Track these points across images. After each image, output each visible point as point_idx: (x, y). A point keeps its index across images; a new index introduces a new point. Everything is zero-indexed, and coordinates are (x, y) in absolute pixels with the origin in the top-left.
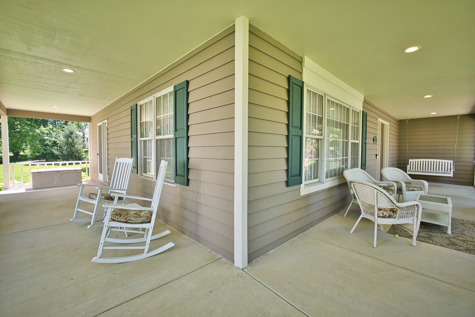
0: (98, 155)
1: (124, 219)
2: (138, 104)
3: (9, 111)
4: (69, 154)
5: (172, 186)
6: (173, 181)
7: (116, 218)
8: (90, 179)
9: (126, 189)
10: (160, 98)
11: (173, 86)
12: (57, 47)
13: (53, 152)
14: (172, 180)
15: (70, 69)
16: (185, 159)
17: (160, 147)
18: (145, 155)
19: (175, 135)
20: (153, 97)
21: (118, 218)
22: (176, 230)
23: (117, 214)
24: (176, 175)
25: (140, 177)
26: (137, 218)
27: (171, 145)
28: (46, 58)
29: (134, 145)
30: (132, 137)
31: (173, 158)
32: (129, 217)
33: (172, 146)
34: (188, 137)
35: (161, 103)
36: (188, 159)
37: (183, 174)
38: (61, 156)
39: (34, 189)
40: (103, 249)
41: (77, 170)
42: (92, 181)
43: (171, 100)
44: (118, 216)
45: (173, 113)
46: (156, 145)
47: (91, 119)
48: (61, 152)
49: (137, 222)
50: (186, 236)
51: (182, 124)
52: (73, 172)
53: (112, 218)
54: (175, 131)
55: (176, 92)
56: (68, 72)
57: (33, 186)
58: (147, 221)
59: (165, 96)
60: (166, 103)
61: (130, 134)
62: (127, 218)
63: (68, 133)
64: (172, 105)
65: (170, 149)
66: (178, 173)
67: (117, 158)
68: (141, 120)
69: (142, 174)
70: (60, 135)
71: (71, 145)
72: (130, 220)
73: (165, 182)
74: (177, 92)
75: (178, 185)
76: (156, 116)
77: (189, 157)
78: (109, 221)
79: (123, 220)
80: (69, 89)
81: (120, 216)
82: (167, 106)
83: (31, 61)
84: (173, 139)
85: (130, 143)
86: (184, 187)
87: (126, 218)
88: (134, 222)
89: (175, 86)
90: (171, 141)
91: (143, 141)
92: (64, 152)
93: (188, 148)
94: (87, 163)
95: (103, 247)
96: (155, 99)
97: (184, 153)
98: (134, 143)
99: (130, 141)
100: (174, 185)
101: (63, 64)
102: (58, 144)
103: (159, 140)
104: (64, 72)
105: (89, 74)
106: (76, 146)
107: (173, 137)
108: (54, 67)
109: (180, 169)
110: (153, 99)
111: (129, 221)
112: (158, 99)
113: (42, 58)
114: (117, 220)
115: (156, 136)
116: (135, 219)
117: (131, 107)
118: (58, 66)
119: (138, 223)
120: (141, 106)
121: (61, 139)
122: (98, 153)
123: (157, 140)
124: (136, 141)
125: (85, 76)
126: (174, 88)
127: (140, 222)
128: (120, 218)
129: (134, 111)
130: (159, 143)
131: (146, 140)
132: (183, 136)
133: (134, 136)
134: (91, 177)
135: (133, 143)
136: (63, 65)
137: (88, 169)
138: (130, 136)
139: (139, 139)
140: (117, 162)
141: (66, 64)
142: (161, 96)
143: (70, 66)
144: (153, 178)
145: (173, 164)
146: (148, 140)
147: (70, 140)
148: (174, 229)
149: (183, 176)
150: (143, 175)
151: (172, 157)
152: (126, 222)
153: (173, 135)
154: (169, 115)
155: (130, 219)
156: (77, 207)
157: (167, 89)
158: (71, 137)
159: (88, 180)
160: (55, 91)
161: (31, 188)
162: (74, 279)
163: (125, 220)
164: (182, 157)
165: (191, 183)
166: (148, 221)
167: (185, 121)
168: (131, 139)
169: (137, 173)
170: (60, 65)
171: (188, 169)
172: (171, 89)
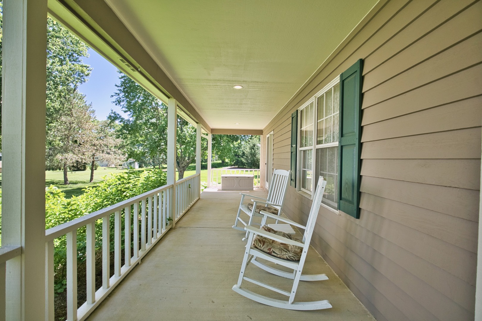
0: (266, 165)
1: (267, 248)
2: (299, 109)
3: (212, 130)
4: (252, 163)
5: (333, 213)
6: (336, 205)
7: (258, 245)
8: (260, 186)
9: (281, 205)
10: (322, 96)
11: (339, 75)
12: (225, 65)
13: (242, 161)
14: (334, 203)
15: (239, 86)
16: (355, 177)
17: (321, 158)
18: (304, 167)
19: (340, 142)
20: (314, 97)
21: (261, 247)
22: (337, 276)
23: (261, 240)
24: (341, 198)
25: (298, 192)
26: (283, 251)
27: (335, 155)
28: (221, 79)
29: (294, 155)
30: (292, 147)
31: (337, 173)
32: (274, 247)
33: (336, 157)
34: (361, 145)
35: (323, 104)
36: (360, 177)
37: (351, 199)
38: (247, 164)
39: (223, 190)
40: (243, 278)
41: (250, 177)
42: (261, 188)
43: (337, 97)
44: (261, 244)
45: (338, 112)
46: (316, 156)
47: (263, 132)
48: (247, 161)
49: (282, 257)
50: (352, 293)
51: (352, 127)
52: (247, 178)
53: (255, 244)
54: (340, 136)
55: (343, 82)
56: (238, 89)
57: (222, 187)
58: (294, 259)
59: (328, 93)
60: (330, 102)
61: (290, 143)
62: (271, 248)
63: (252, 145)
64: (338, 103)
65: (334, 161)
66: (343, 196)
67: (276, 170)
68: (301, 127)
69: (301, 188)
70: (247, 147)
71: (253, 155)
72: (274, 252)
73: (323, 203)
74: (345, 82)
75: (343, 214)
76: (317, 121)
77: (361, 174)
78: (251, 248)
79: (266, 250)
80: (242, 106)
81: (263, 245)
82: (331, 106)
83: (213, 84)
84: (338, 148)
85: (290, 153)
86: (353, 219)
87: (269, 249)
88: (278, 256)
89: (342, 74)
90: (335, 151)
91: (302, 151)
92: (249, 160)
93: (360, 161)
94: (258, 171)
95: (244, 276)
96: (317, 99)
97: (353, 167)
98: (294, 153)
99: (290, 151)
100: (337, 211)
101: (233, 81)
102: (245, 154)
103: (320, 150)
104: (236, 89)
105: (253, 86)
106: (257, 156)
107: (338, 145)
108: (228, 87)
109: (347, 191)
110: (314, 100)
111: (273, 254)
112: (320, 100)
113: (219, 80)
114: (259, 248)
115: (317, 144)
116: (280, 252)
117: (292, 114)
118: (230, 85)
119: (283, 259)
120: (302, 111)
121: (247, 151)
122: (266, 163)
123: (317, 149)
124: (295, 151)
125: (251, 89)
126: (340, 79)
127: (286, 258)
128: (263, 247)
129: (295, 119)
130: (320, 154)
131: (306, 150)
132: (352, 143)
133: (294, 146)
134: (261, 184)
135: (292, 154)
136: (233, 83)
137: (259, 176)
138: (290, 146)
139: (299, 149)
140: (275, 173)
141: (235, 81)
142: (324, 94)
143: (239, 82)
144: (311, 195)
145: (337, 181)
146: (308, 150)
147: (253, 151)
148: (334, 272)
149: (351, 202)
150: (301, 190)
151: (335, 173)
152: (269, 254)
153: (337, 143)
154: (334, 117)
155: (274, 250)
156: (238, 216)
157: (331, 82)
158: (253, 149)
159: (259, 186)
160: (234, 110)
161: (220, 189)
162: (214, 302)
163: (269, 251)
164: (350, 174)
165: (363, 214)
166: (296, 260)
167: (356, 121)
168: (291, 150)
169: (295, 187)
170: (232, 83)
171: (359, 194)
172: (337, 80)
